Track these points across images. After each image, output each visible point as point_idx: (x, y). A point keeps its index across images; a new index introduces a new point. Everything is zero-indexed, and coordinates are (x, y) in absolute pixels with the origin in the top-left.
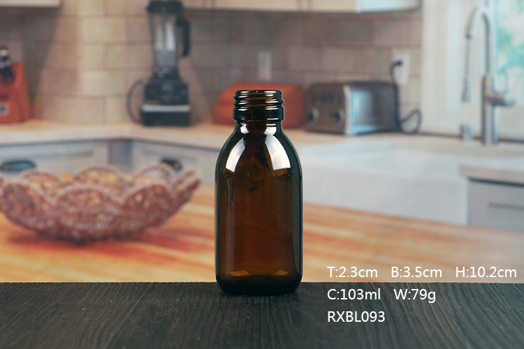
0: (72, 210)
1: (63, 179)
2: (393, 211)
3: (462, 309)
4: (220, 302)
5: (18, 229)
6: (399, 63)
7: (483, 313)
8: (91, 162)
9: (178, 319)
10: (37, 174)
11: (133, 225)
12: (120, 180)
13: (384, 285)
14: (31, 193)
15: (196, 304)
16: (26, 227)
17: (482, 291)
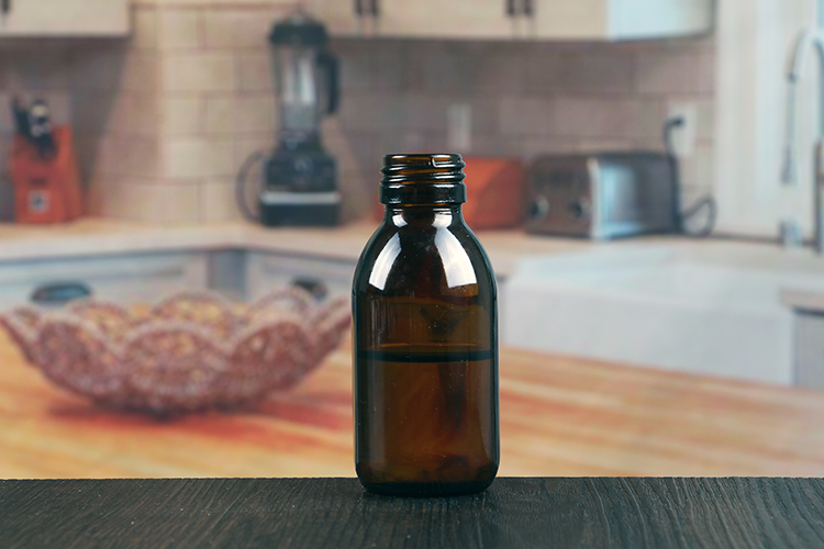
0: (149, 363)
1: (135, 314)
2: (670, 363)
3: (775, 522)
4: (364, 511)
5: (62, 395)
6: (678, 122)
7: (810, 529)
8: (180, 286)
9: (290, 540)
10: (93, 306)
11: (248, 388)
12: (227, 315)
13: (643, 482)
14: (83, 337)
15: (323, 514)
16: (75, 391)
17: (809, 492)
